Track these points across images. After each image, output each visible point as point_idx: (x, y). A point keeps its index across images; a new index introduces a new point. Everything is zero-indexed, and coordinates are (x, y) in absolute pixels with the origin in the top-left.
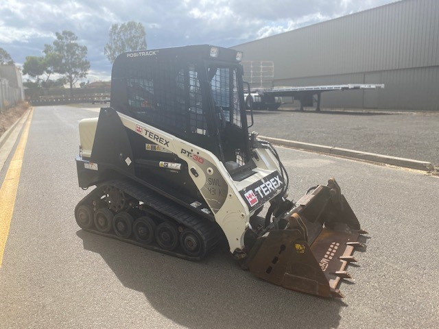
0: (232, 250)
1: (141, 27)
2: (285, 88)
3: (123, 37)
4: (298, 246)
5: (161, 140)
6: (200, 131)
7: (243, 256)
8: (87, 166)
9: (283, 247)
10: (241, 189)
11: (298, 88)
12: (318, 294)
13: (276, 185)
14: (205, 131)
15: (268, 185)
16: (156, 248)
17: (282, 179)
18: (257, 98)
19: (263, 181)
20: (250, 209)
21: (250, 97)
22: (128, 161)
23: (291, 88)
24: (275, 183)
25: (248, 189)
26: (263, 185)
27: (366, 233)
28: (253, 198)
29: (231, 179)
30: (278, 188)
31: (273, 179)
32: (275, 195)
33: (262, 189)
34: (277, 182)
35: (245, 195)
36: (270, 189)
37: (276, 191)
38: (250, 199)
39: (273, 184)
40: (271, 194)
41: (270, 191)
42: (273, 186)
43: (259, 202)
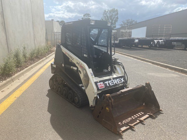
0: (90, 106)
1: (117, 11)
2: (177, 38)
3: (108, 15)
4: (107, 108)
5: (71, 57)
6: (85, 55)
7: (93, 109)
8: (53, 66)
9: (102, 108)
10: (96, 81)
11: (184, 38)
12: (113, 131)
13: (119, 82)
14: (87, 55)
15: (114, 81)
16: (68, 100)
17: (124, 79)
18: (162, 42)
19: (112, 79)
20: (98, 89)
21: (158, 42)
22: (63, 65)
23: (180, 38)
24: (120, 81)
25: (100, 82)
26: (112, 81)
27: (162, 111)
28: (102, 85)
29: (94, 76)
30: (121, 83)
31: (119, 79)
32: (117, 86)
33: (110, 83)
34: (121, 80)
35: (98, 84)
36: (115, 83)
37: (118, 85)
38: (100, 86)
39: (118, 81)
40: (114, 86)
41: (115, 84)
42: (117, 82)
43: (105, 88)
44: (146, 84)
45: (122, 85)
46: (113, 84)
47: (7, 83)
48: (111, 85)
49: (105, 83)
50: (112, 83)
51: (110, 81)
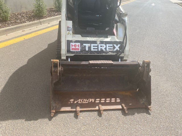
10: (71, 40)
15: (101, 46)
17: (121, 48)
19: (98, 43)
24: (112, 48)
25: (76, 41)
28: (77, 47)
29: (71, 32)
30: (111, 52)
31: (112, 45)
32: (104, 54)
33: (92, 48)
34: (114, 48)
35: (71, 43)
36: (101, 49)
37: (106, 52)
38: (73, 47)
39: (108, 48)
40: (98, 52)
41: (99, 50)
42: (106, 49)
43: (81, 51)
44: (144, 62)
45: (114, 54)
46: (97, 50)
47: (32, 25)
48: (92, 50)
49: (84, 45)
50: (97, 47)
51: (92, 45)
